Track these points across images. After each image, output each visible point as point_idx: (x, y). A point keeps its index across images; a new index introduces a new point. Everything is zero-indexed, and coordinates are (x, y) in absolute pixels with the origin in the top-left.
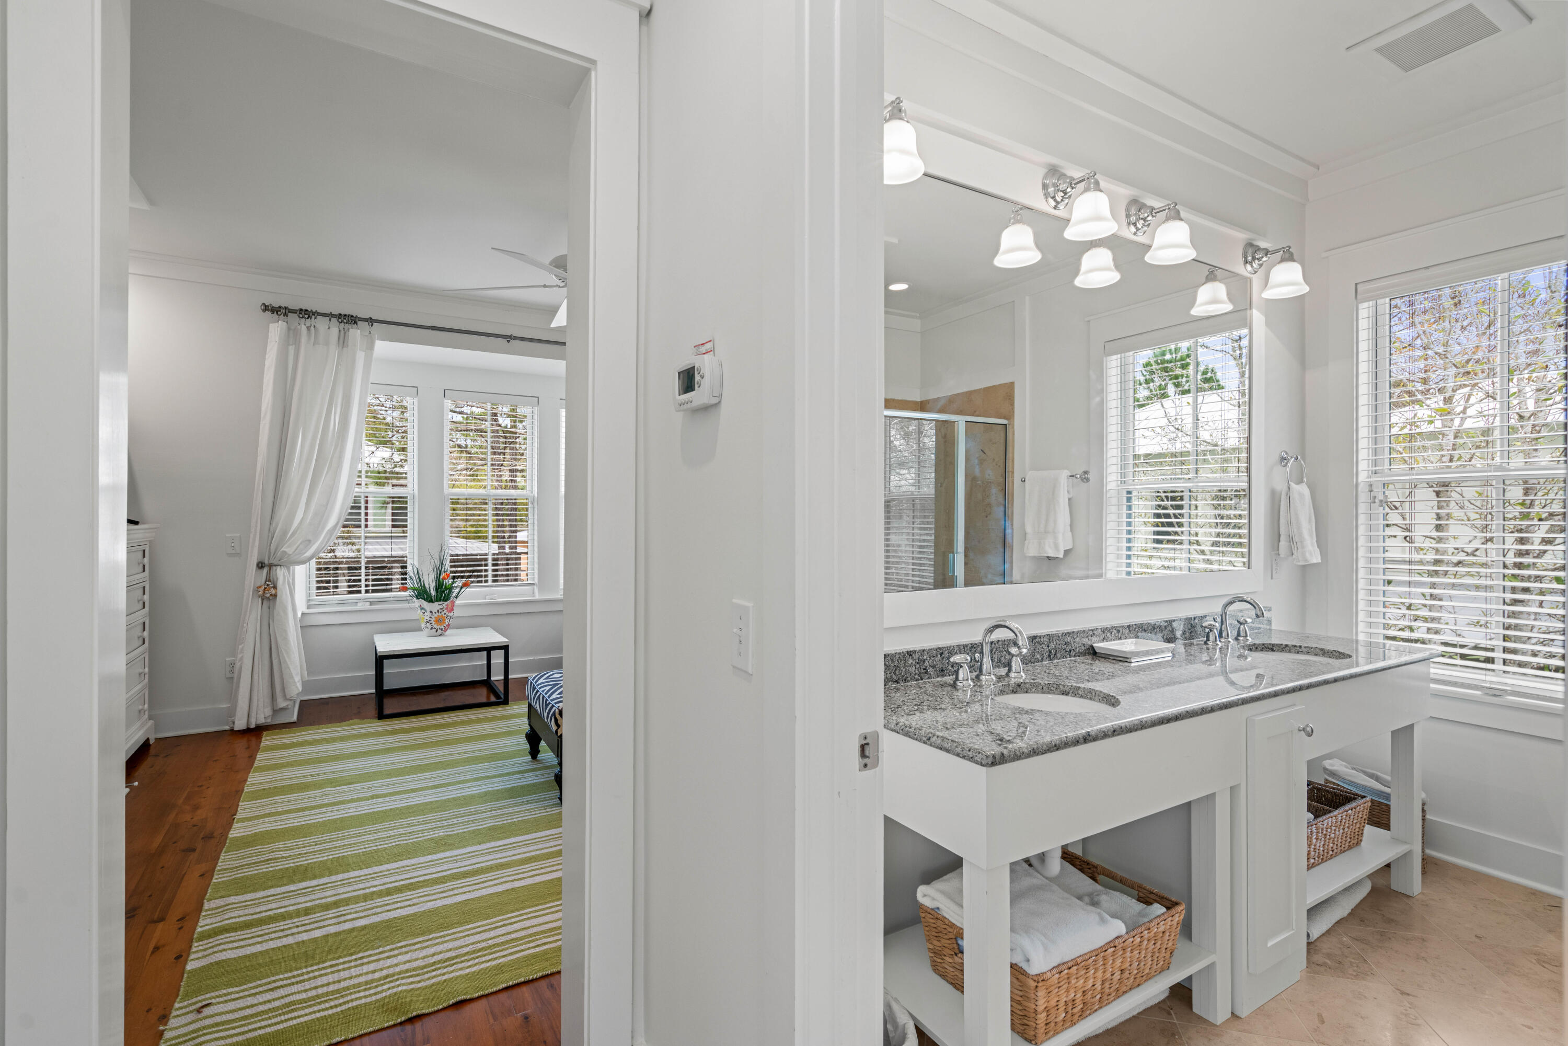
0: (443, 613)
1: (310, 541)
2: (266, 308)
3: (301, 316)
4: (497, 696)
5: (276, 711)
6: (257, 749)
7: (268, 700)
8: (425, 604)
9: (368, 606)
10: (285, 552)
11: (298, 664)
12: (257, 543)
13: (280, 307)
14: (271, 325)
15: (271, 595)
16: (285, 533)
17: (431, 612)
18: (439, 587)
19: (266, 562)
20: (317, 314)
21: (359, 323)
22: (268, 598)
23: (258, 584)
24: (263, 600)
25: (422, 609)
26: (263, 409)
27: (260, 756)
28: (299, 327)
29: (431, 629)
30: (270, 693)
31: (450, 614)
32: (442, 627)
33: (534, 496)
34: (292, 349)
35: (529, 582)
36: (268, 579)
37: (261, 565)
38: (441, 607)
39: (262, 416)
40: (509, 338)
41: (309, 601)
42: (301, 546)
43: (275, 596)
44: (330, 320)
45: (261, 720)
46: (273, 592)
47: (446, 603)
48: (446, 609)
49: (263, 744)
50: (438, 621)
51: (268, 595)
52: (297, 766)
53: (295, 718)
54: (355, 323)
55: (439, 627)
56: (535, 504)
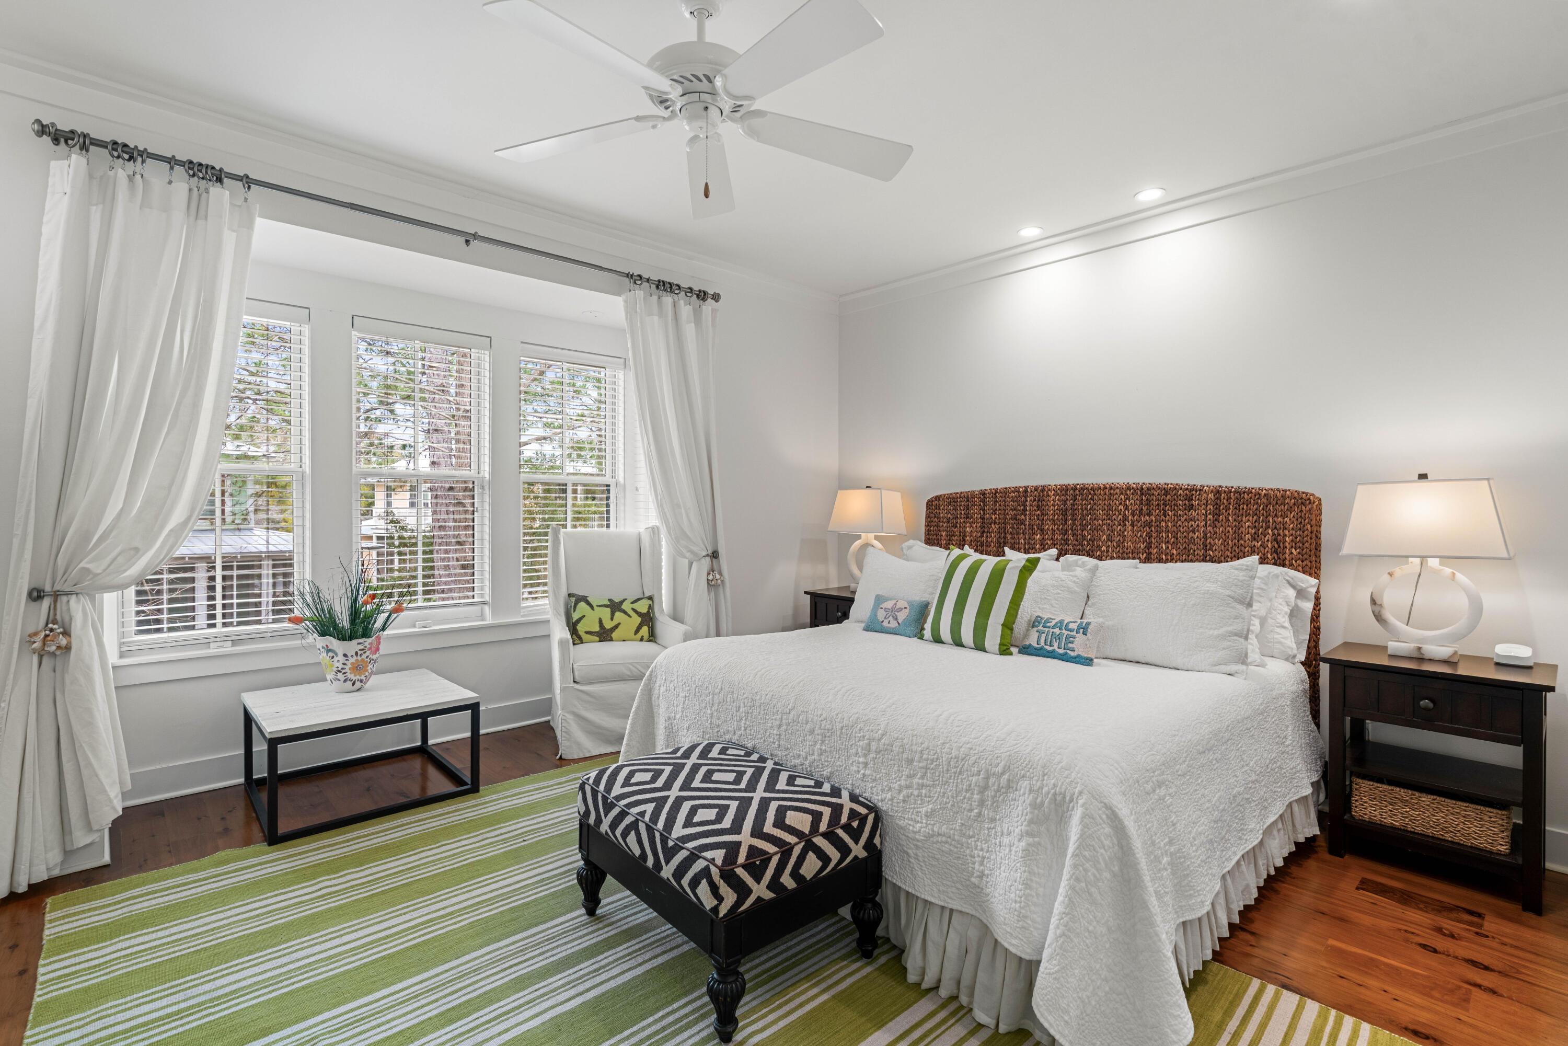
0: (364, 656)
1: (137, 550)
2: (43, 130)
3: (116, 154)
4: (462, 783)
5: (68, 853)
6: (36, 950)
7: (53, 837)
8: (334, 643)
9: (228, 648)
10: (87, 570)
11: (115, 767)
12: (28, 555)
13: (72, 132)
14: (53, 164)
15: (59, 647)
16: (86, 536)
17: (345, 655)
18: (355, 614)
19: (48, 588)
20: (145, 155)
21: (226, 181)
22: (53, 654)
23: (31, 630)
24: (41, 657)
25: (328, 650)
26: (39, 312)
27: (45, 970)
28: (111, 173)
29: (345, 681)
30: (58, 822)
31: (375, 657)
32: (363, 677)
33: (483, 478)
34: (96, 214)
35: (476, 600)
36: (51, 619)
37: (36, 595)
38: (361, 647)
39: (37, 324)
40: (469, 238)
41: (122, 644)
42: (120, 560)
43: (68, 648)
44: (172, 168)
45: (41, 875)
46: (63, 641)
47: (369, 640)
48: (370, 649)
49: (49, 932)
50: (357, 668)
51: (53, 648)
52: (133, 989)
53: (107, 859)
54: (219, 180)
55: (358, 677)
56: (487, 488)
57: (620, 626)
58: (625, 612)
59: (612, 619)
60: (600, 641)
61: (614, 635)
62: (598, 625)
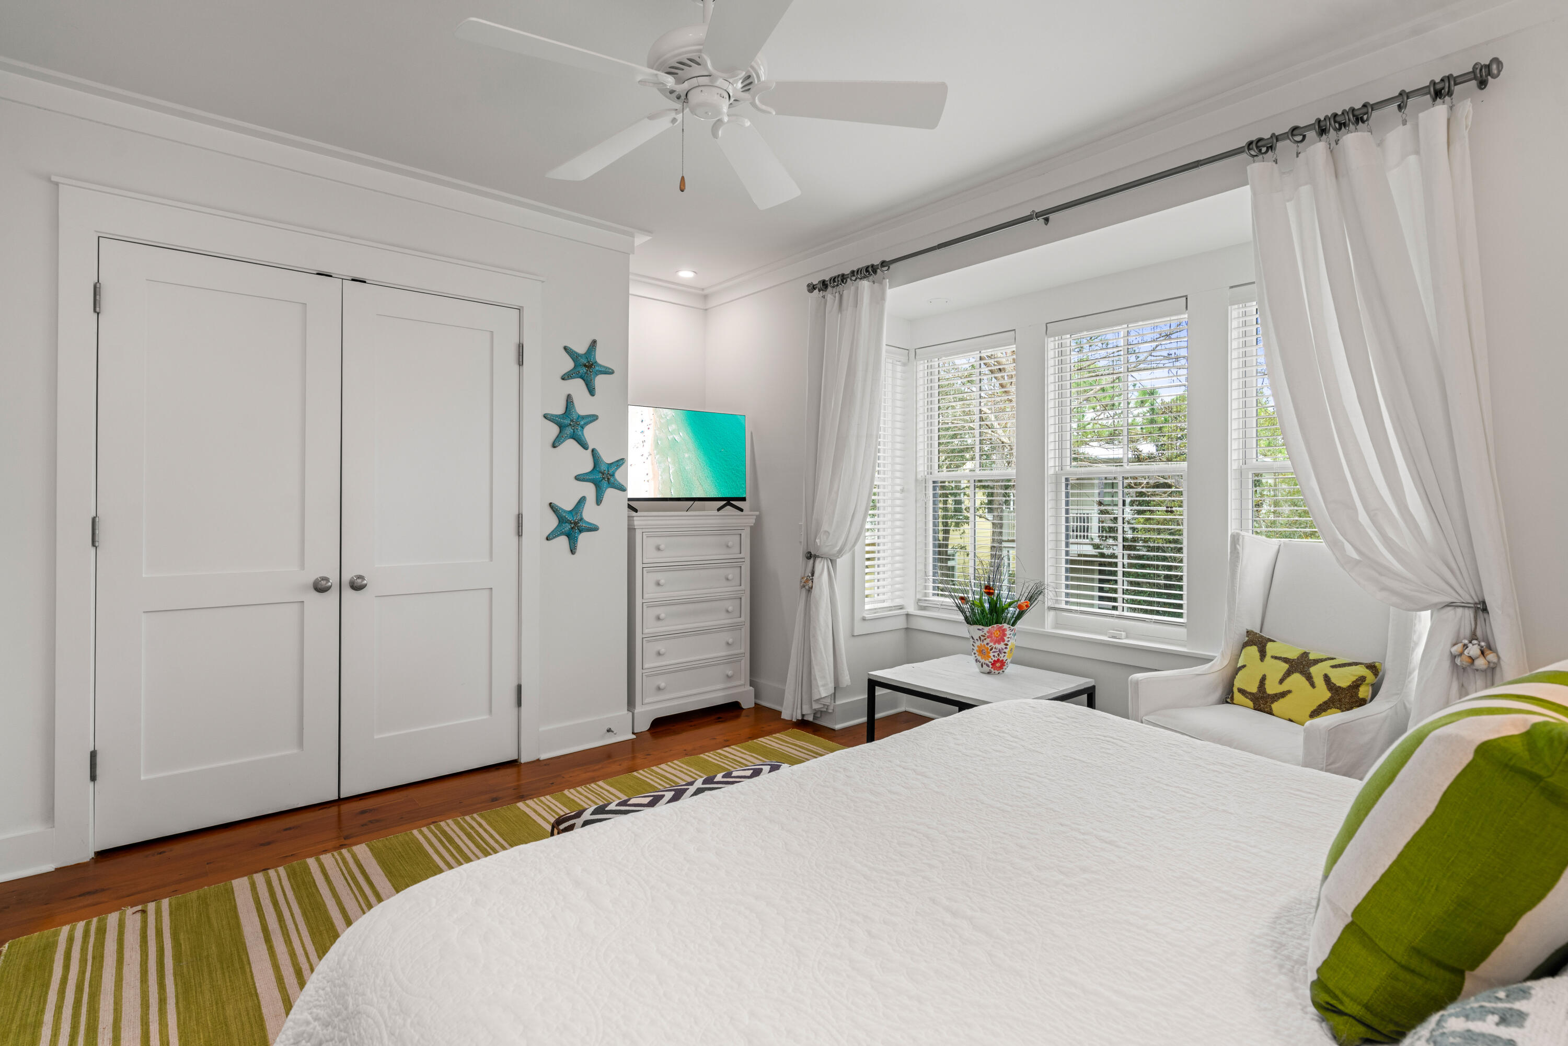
0: (985, 642)
2: (812, 288)
29: (976, 661)
31: (996, 646)
32: (988, 663)
36: (812, 571)
37: (809, 556)
38: (982, 633)
42: (823, 538)
47: (987, 629)
48: (990, 637)
50: (982, 652)
55: (984, 661)
57: (1289, 696)
58: (1309, 678)
59: (1281, 681)
60: (1255, 709)
61: (1275, 706)
62: (1257, 684)
